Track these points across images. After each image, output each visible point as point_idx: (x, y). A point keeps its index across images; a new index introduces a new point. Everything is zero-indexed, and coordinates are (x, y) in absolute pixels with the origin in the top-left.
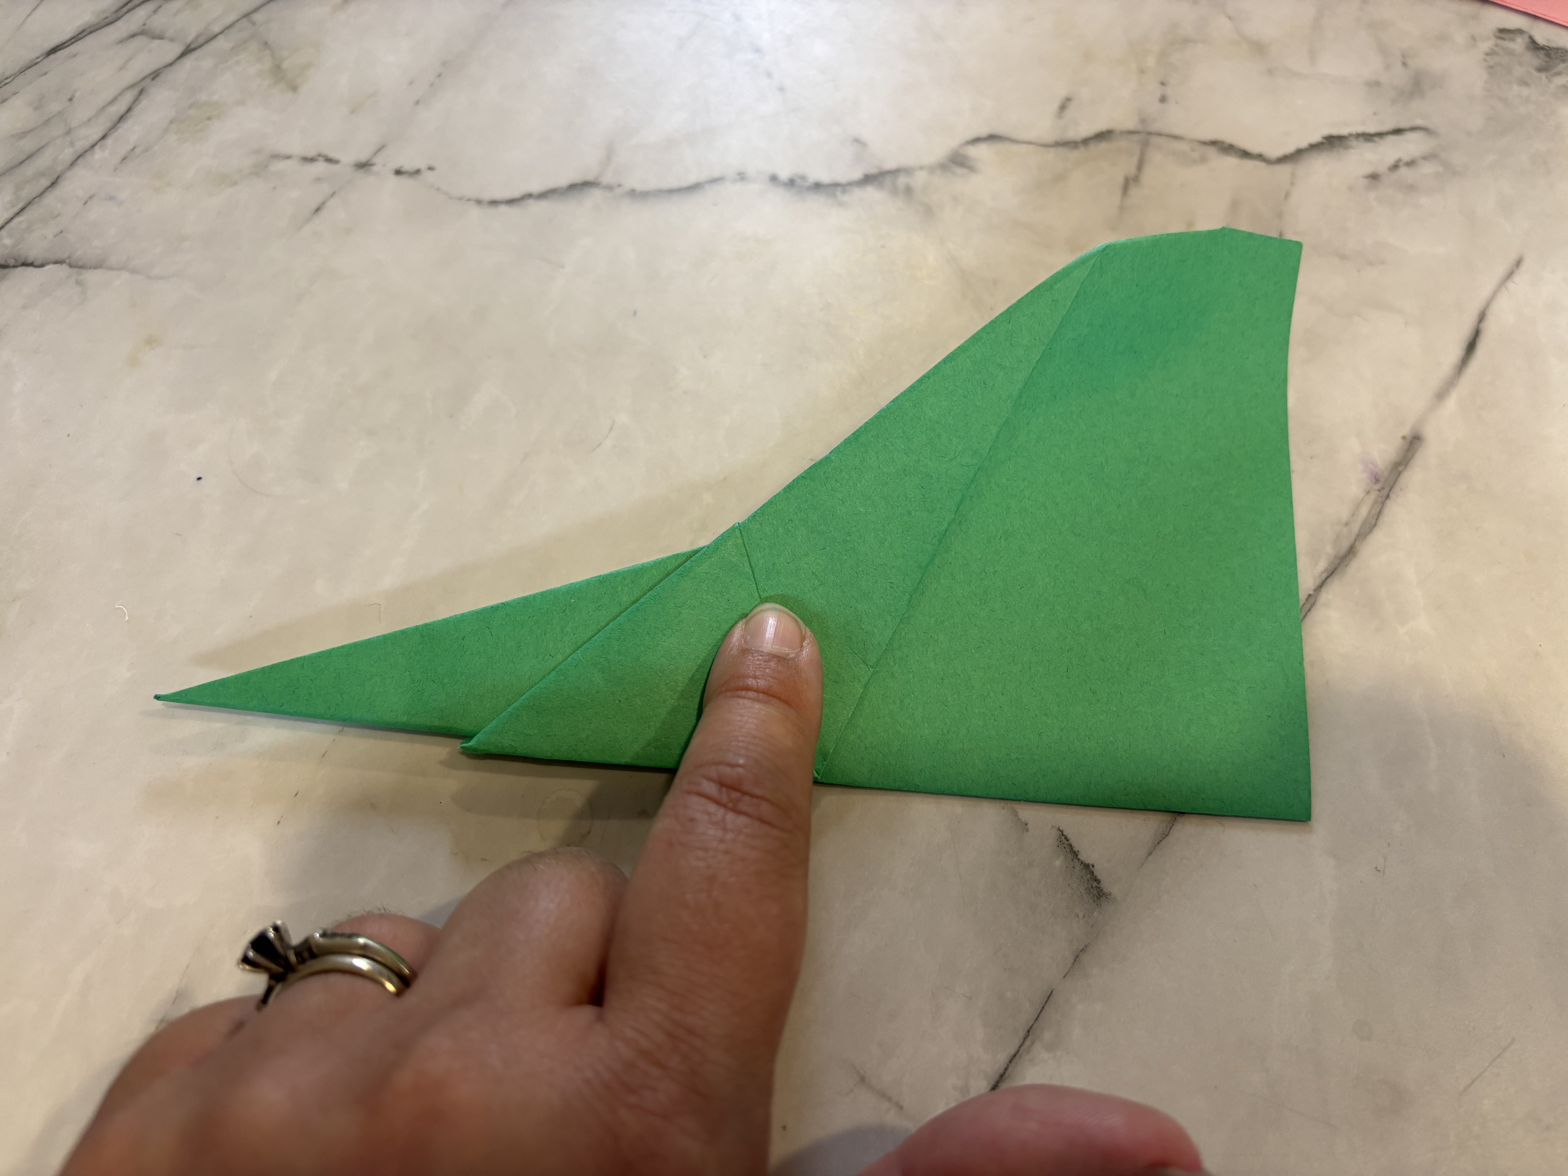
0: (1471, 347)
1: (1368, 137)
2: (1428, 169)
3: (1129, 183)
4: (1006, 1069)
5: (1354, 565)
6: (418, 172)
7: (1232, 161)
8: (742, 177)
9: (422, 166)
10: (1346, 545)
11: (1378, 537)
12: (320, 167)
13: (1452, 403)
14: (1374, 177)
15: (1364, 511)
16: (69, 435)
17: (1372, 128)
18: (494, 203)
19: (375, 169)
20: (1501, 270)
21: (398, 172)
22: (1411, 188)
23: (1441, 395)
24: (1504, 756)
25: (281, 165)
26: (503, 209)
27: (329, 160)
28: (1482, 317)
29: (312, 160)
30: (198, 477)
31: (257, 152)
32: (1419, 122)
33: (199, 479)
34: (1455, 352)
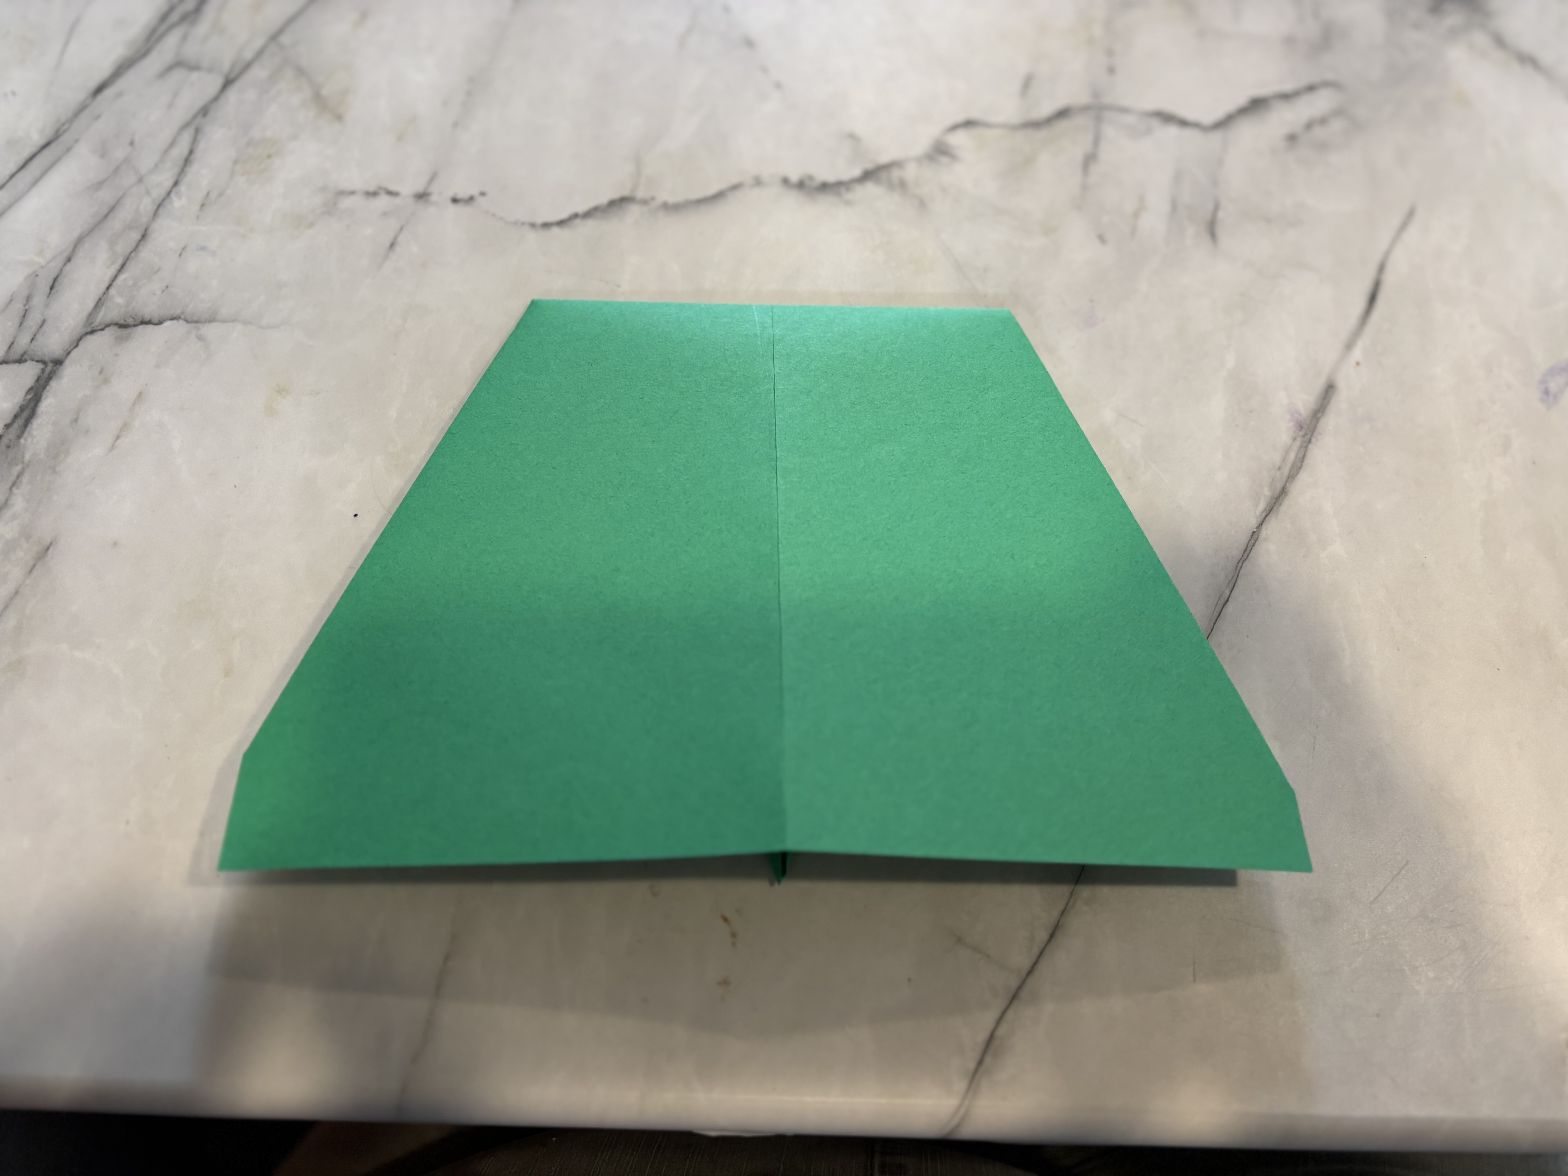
0: (1372, 299)
1: (1286, 97)
2: (1337, 125)
3: (1089, 160)
4: (1059, 922)
5: (1286, 505)
6: (471, 198)
7: (1173, 131)
8: (758, 182)
9: (474, 192)
10: (1279, 486)
11: (1303, 477)
12: (383, 201)
13: (1357, 353)
14: (1292, 138)
15: (1292, 456)
16: (235, 486)
17: (1288, 86)
18: (546, 225)
19: (434, 198)
20: (1395, 220)
21: (455, 200)
22: (1323, 147)
23: (1349, 346)
24: (1399, 650)
25: (347, 203)
26: (556, 230)
27: (390, 193)
28: (1381, 268)
29: (374, 194)
30: (354, 514)
31: (324, 189)
32: (1329, 76)
33: (356, 515)
34: (1360, 304)
